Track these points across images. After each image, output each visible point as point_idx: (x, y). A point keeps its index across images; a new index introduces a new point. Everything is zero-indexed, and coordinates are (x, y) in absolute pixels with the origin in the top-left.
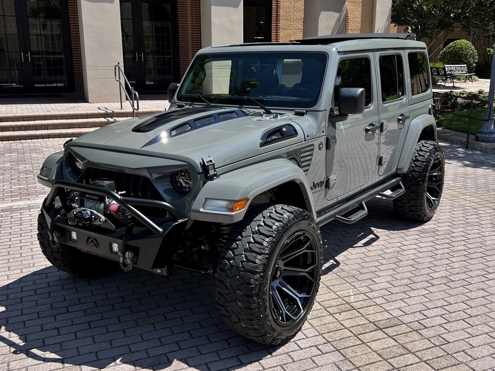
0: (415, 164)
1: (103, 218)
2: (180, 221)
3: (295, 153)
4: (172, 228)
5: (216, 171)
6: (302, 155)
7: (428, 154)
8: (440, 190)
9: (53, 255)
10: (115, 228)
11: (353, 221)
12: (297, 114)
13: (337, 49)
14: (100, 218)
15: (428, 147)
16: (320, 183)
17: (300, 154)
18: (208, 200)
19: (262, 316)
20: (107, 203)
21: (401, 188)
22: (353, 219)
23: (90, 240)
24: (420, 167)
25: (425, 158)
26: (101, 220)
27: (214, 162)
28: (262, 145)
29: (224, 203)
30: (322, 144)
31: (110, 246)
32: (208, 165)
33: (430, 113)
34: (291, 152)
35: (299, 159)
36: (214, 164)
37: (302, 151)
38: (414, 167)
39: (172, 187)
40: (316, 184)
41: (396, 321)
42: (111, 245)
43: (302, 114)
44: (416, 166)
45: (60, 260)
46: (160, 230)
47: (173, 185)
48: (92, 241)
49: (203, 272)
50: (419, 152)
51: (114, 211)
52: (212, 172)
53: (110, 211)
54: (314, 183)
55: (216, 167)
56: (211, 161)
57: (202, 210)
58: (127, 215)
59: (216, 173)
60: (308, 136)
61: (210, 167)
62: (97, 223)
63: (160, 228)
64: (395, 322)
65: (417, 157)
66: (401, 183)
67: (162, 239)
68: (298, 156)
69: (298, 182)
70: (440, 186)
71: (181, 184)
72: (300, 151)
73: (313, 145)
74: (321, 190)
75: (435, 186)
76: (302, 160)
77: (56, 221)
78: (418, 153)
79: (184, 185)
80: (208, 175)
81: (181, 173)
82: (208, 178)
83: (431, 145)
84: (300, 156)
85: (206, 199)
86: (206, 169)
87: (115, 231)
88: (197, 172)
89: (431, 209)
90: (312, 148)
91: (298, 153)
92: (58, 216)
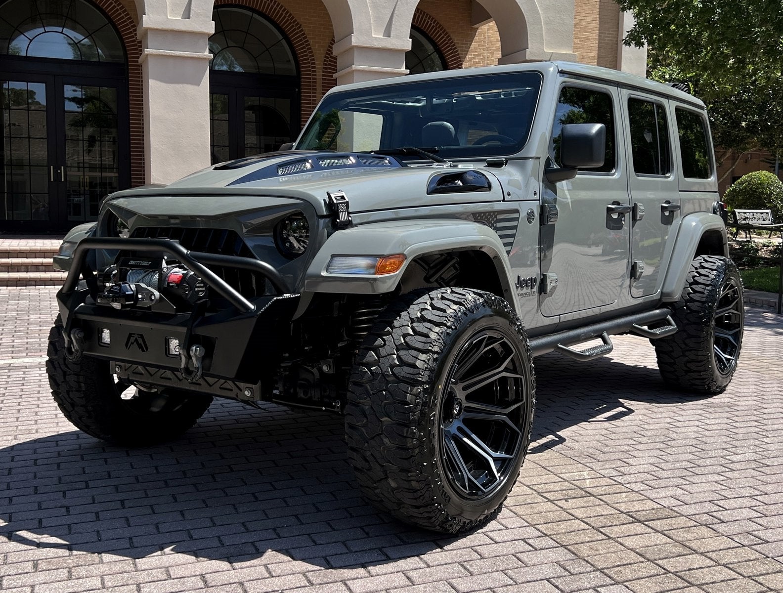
0: (692, 289)
1: (157, 294)
2: (287, 295)
3: (486, 217)
6: (498, 225)
7: (715, 272)
8: (737, 344)
9: (70, 398)
10: (177, 310)
11: (587, 355)
12: (491, 165)
13: (557, 67)
14: (153, 294)
15: (715, 263)
16: (529, 280)
17: (495, 222)
18: (335, 259)
19: (425, 464)
20: (165, 270)
21: (670, 324)
23: (132, 340)
24: (703, 293)
25: (710, 279)
26: (153, 298)
27: (347, 200)
28: (430, 192)
29: (363, 262)
30: (532, 212)
31: (166, 345)
32: (337, 204)
33: (715, 213)
34: (480, 214)
36: (347, 203)
37: (500, 217)
38: (691, 293)
39: (274, 245)
40: (524, 280)
41: (668, 512)
42: (167, 343)
43: (498, 165)
44: (695, 292)
45: (82, 406)
46: (252, 307)
47: (276, 242)
48: (136, 340)
49: (324, 408)
50: (698, 270)
51: (175, 282)
52: (343, 217)
53: (169, 283)
54: (519, 277)
55: (350, 210)
56: (343, 198)
58: (196, 289)
59: (350, 218)
60: (509, 195)
61: (342, 207)
62: (147, 303)
63: (253, 305)
64: (667, 514)
65: (696, 278)
66: (669, 317)
67: (254, 320)
68: (493, 225)
70: (738, 337)
71: (291, 244)
72: (496, 217)
73: (517, 211)
74: (532, 294)
75: (728, 336)
77: (77, 312)
78: (697, 272)
79: (296, 244)
80: (338, 220)
81: (291, 222)
82: (337, 226)
83: (720, 260)
84: (495, 225)
85: (333, 256)
86: (332, 208)
87: (175, 316)
88: (319, 214)
89: (723, 372)
90: (515, 215)
91: (493, 219)
92: (82, 304)
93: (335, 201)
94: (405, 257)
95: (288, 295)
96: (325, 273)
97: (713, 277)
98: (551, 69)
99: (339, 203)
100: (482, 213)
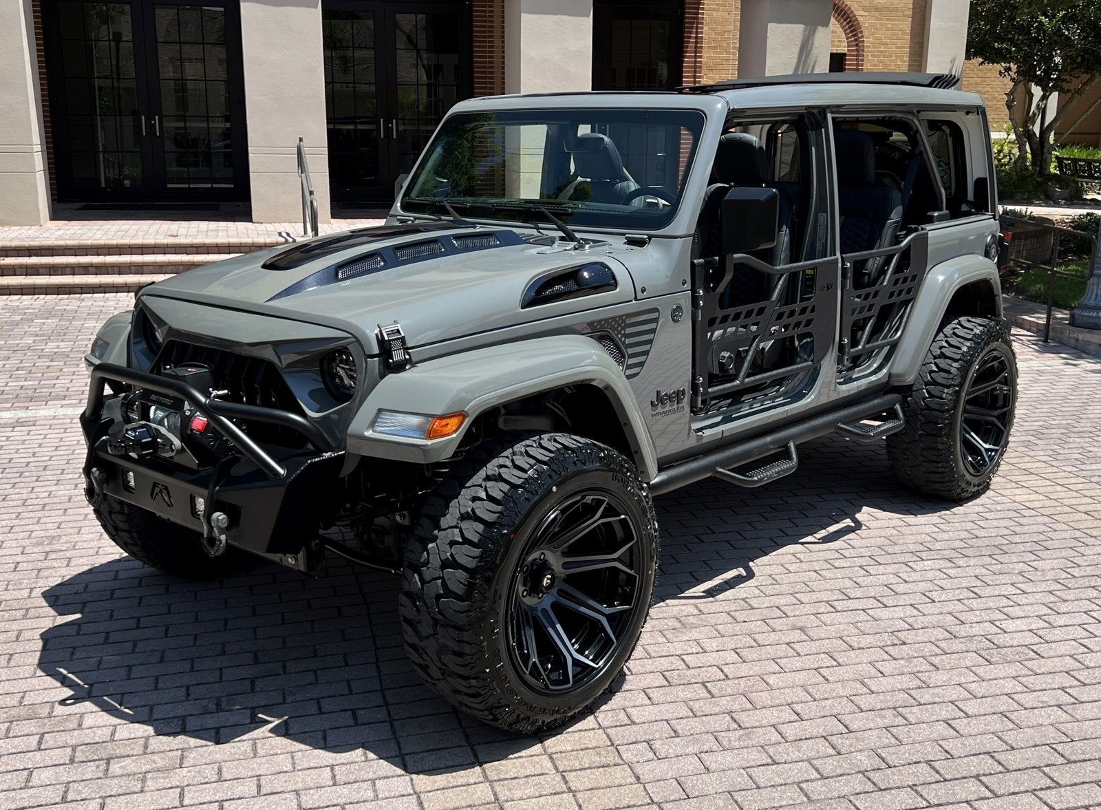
0: (936, 365)
1: (177, 443)
2: (327, 455)
3: (610, 324)
4: (305, 468)
5: (409, 354)
6: (628, 331)
7: (968, 344)
8: (1005, 427)
10: (199, 465)
11: (755, 481)
12: (631, 242)
13: (728, 103)
14: (172, 443)
15: (972, 330)
16: (674, 393)
17: (624, 329)
18: (382, 413)
20: (188, 413)
21: (896, 417)
22: (756, 478)
23: (157, 490)
24: (948, 371)
25: (961, 352)
26: (174, 447)
27: (403, 335)
28: (526, 304)
29: (415, 420)
30: (679, 308)
31: (191, 503)
32: (389, 341)
34: (599, 322)
35: (620, 339)
36: (403, 339)
37: (630, 321)
38: (934, 372)
39: (322, 386)
40: (666, 395)
42: (193, 501)
43: (640, 243)
44: (939, 369)
46: (282, 471)
47: (325, 382)
48: (161, 491)
49: (393, 571)
50: (948, 339)
51: (199, 431)
52: (398, 355)
53: (192, 430)
54: (658, 392)
55: (409, 345)
56: (398, 331)
57: (369, 433)
59: (407, 357)
60: (643, 290)
61: (395, 345)
62: (167, 453)
63: (282, 468)
65: (943, 350)
66: (898, 407)
67: (282, 490)
68: (620, 332)
69: (601, 385)
70: (1007, 419)
71: (341, 378)
72: (624, 321)
73: (656, 310)
74: (680, 409)
75: (992, 417)
76: (627, 341)
77: (97, 446)
78: (947, 342)
79: (347, 381)
80: (391, 361)
81: (340, 355)
82: (391, 367)
83: (980, 325)
84: (623, 332)
85: (380, 411)
86: (385, 347)
87: (198, 472)
88: (367, 353)
89: (979, 471)
90: (655, 315)
91: (620, 325)
92: (104, 438)
93: (386, 338)
94: (466, 414)
95: (329, 454)
96: (371, 432)
97: (965, 349)
98: (719, 106)
99: (392, 340)
100: (602, 320)
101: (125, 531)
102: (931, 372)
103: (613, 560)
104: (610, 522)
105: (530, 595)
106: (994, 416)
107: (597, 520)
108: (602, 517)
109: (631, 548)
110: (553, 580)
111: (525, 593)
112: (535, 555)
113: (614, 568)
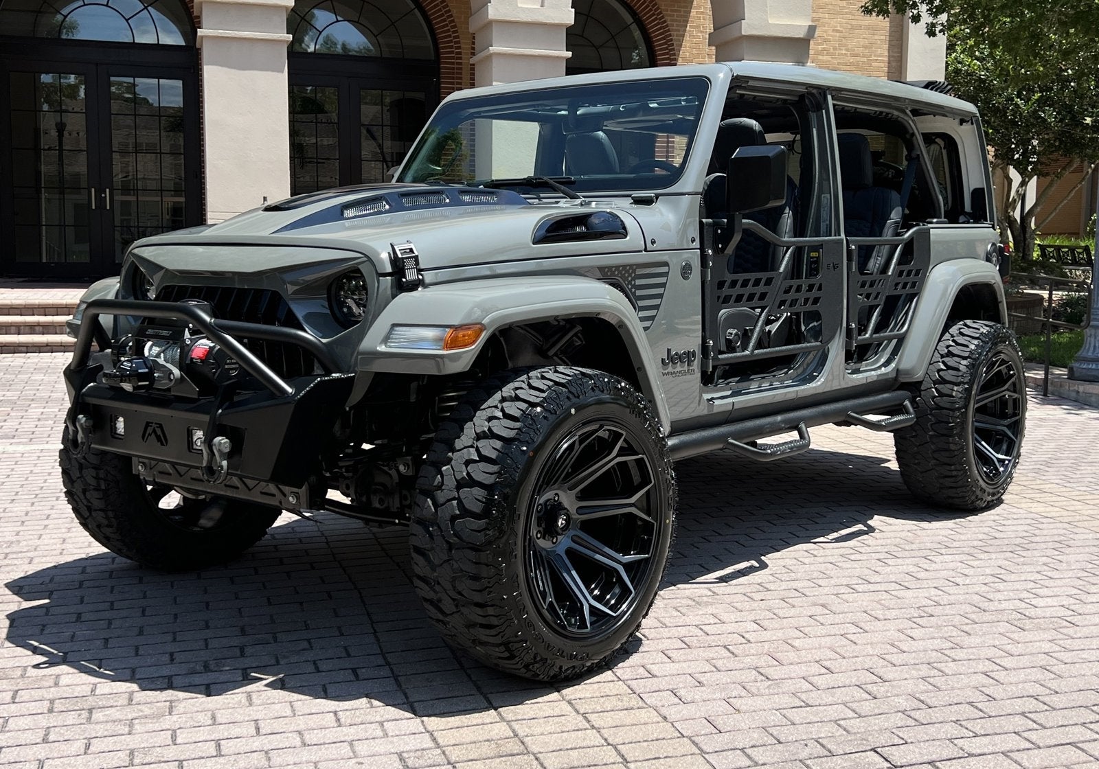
0: (944, 364)
1: (176, 372)
2: (336, 375)
3: (620, 272)
4: (315, 385)
5: (422, 275)
6: (639, 282)
7: (976, 342)
8: (1016, 438)
10: (200, 393)
11: (768, 454)
12: (639, 201)
13: (731, 70)
14: (171, 372)
15: (979, 329)
16: (684, 353)
17: (634, 279)
18: (397, 329)
20: (188, 342)
21: (908, 412)
22: (769, 451)
23: (150, 430)
25: (968, 350)
26: (172, 378)
27: (416, 254)
28: (538, 241)
29: (430, 333)
31: (189, 438)
32: (403, 258)
33: (988, 260)
34: (610, 268)
35: (630, 290)
36: (416, 257)
37: (640, 272)
38: (942, 370)
39: (329, 312)
40: (676, 354)
42: (190, 434)
43: (647, 202)
44: (947, 367)
46: (289, 390)
47: (331, 309)
48: (154, 431)
50: (955, 339)
51: (200, 358)
52: (411, 275)
53: (192, 359)
54: (669, 351)
55: (422, 266)
56: (411, 250)
57: (382, 348)
58: (226, 367)
59: (420, 277)
60: (653, 242)
61: (409, 263)
62: (163, 384)
63: (291, 387)
65: (950, 349)
66: (907, 403)
67: (291, 407)
68: (630, 283)
69: (613, 322)
70: (1018, 428)
71: (350, 308)
72: (634, 271)
73: (666, 264)
74: (691, 372)
75: (1002, 426)
76: (639, 293)
77: (84, 394)
78: (953, 341)
79: (355, 309)
80: (404, 280)
81: (349, 281)
82: (402, 286)
83: (986, 326)
84: (633, 282)
85: (394, 326)
86: (398, 265)
87: (198, 400)
88: (379, 272)
89: (992, 480)
90: (664, 269)
91: (630, 275)
92: (92, 384)
93: (400, 256)
94: (483, 328)
95: (338, 375)
96: (384, 347)
97: (973, 347)
98: (723, 74)
99: (406, 258)
100: (613, 267)
101: (100, 510)
102: (939, 370)
103: (630, 505)
104: (625, 462)
105: (544, 538)
106: (1005, 426)
107: (613, 459)
108: (618, 455)
109: (648, 492)
110: (568, 521)
111: (539, 536)
112: (549, 495)
113: (631, 514)
